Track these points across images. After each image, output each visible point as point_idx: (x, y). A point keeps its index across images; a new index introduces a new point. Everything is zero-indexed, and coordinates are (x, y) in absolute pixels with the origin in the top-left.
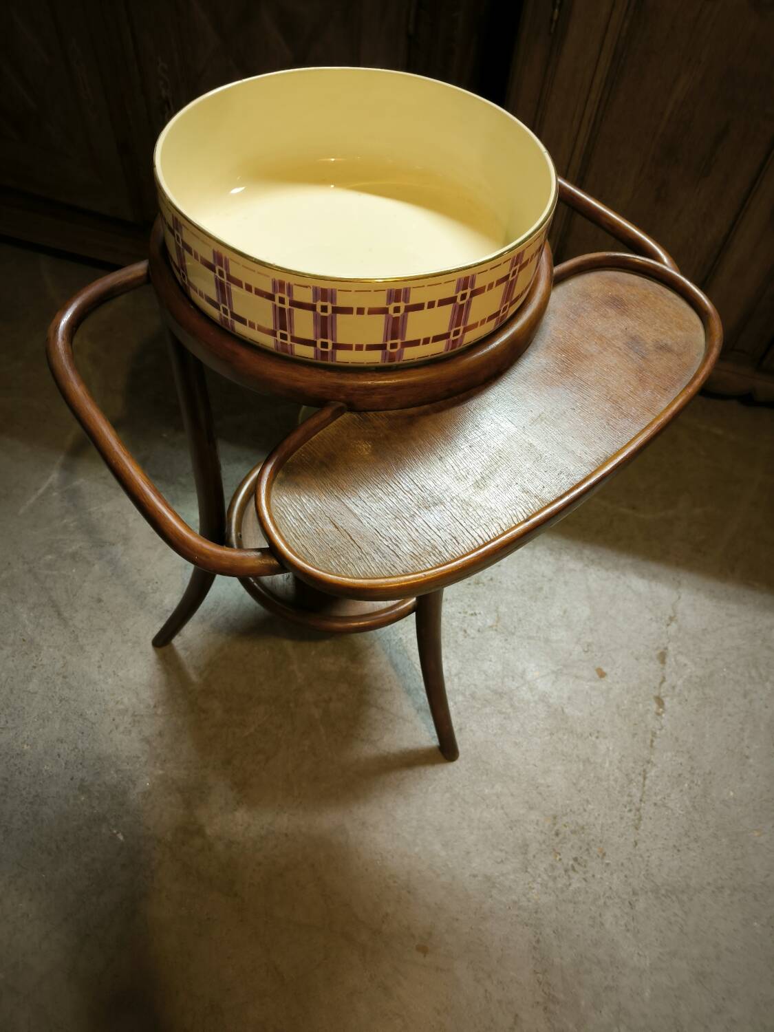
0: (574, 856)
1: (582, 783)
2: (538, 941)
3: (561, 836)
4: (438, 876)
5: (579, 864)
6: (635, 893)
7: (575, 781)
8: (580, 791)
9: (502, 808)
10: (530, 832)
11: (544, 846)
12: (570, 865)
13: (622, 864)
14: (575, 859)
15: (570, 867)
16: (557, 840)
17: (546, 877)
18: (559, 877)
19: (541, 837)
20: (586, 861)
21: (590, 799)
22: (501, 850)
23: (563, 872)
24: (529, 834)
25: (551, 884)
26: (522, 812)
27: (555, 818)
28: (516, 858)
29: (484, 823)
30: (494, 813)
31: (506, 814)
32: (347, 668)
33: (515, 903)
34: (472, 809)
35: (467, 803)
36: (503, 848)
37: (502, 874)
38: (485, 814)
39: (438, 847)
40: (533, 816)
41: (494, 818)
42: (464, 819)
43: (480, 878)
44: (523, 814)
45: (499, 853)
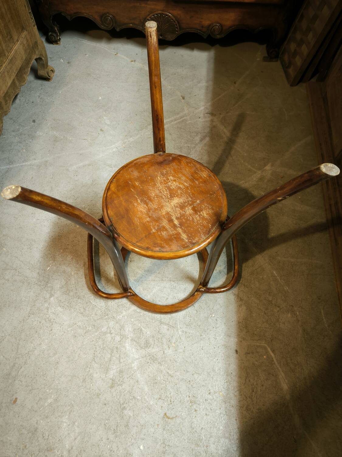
4: (37, 403)
9: (69, 434)
10: (58, 452)
22: (49, 436)
24: (57, 452)
26: (67, 446)
28: (45, 445)
29: (61, 424)
30: (66, 429)
31: (65, 437)
32: (128, 338)
33: (25, 447)
34: (67, 417)
35: (70, 414)
36: (50, 437)
37: (38, 438)
38: (65, 424)
39: (49, 401)
40: (65, 453)
41: (63, 430)
42: (62, 413)
43: (36, 426)
44: (66, 447)
45: (47, 435)
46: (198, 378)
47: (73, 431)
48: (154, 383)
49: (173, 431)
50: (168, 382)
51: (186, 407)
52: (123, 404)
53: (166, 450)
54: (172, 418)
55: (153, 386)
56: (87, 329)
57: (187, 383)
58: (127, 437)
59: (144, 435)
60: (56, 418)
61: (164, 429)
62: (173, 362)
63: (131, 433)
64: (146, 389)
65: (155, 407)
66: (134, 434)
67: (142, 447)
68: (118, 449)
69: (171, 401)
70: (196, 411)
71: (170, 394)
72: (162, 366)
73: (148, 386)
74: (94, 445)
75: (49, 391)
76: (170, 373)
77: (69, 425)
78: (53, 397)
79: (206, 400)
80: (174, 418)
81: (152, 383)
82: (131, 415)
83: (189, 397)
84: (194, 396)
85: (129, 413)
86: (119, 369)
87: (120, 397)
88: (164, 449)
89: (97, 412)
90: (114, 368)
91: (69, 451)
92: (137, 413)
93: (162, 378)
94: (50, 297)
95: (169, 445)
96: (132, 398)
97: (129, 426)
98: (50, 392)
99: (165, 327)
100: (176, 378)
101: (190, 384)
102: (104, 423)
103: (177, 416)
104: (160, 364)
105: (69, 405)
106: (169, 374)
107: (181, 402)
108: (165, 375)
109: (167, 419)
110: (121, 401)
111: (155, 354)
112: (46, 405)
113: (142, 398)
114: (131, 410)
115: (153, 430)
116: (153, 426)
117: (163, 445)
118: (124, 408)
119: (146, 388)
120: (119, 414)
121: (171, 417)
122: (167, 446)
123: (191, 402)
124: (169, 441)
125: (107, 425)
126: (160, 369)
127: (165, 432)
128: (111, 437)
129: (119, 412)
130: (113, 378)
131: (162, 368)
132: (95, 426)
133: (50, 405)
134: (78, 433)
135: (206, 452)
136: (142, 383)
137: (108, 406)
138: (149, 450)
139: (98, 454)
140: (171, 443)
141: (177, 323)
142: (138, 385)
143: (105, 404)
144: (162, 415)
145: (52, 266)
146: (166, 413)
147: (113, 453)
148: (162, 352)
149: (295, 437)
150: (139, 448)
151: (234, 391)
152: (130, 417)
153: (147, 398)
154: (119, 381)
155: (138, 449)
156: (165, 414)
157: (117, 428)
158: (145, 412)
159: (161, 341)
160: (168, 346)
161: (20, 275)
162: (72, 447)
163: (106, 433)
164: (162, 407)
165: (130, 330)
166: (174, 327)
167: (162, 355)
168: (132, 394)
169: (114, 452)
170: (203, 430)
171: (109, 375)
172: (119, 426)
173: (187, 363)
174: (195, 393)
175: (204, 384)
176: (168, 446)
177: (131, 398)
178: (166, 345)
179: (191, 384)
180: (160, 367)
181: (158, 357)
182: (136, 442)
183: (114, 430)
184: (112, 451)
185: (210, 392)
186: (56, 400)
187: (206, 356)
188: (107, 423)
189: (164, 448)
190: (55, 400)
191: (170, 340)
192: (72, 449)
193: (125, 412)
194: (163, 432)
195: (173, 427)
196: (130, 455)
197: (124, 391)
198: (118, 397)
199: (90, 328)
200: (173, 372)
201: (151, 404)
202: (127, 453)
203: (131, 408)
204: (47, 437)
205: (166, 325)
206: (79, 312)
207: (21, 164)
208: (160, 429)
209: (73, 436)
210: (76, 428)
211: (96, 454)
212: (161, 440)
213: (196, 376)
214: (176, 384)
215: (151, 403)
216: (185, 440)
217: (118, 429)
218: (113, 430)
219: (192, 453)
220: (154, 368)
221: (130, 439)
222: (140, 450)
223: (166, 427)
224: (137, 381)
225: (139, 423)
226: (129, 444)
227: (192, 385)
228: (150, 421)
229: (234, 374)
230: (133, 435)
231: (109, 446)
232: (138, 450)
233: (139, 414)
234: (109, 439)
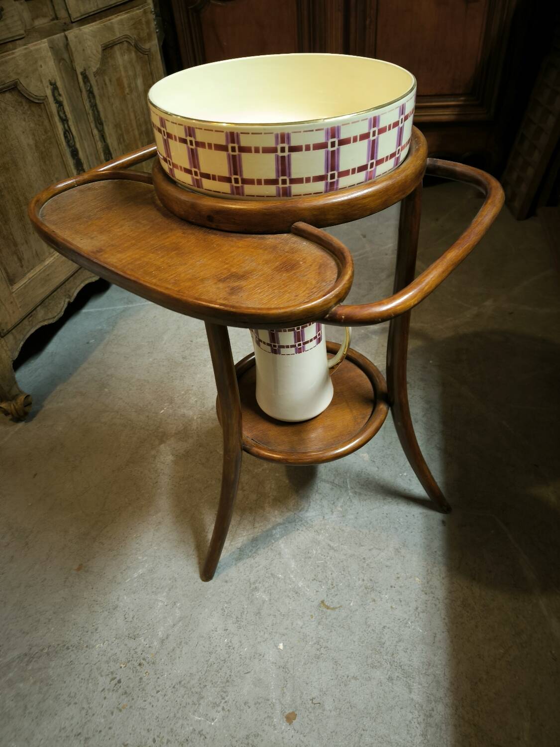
0: (122, 680)
1: (182, 691)
2: (68, 648)
3: (138, 668)
4: (122, 573)
5: (116, 685)
6: (87, 739)
7: (183, 683)
8: (174, 687)
9: (165, 617)
10: (144, 640)
11: (132, 652)
12: (116, 676)
13: (110, 728)
14: (119, 682)
15: (114, 676)
16: (136, 664)
17: (109, 655)
18: (109, 666)
19: (139, 650)
20: (117, 691)
21: (167, 698)
22: (133, 617)
23: (112, 670)
24: (143, 640)
25: (105, 658)
26: (160, 633)
27: (153, 663)
28: (126, 629)
29: (154, 603)
30: (160, 611)
31: (159, 621)
32: (269, 497)
33: (96, 630)
34: (165, 594)
35: (170, 590)
36: (135, 619)
37: (116, 619)
38: (160, 604)
39: (140, 571)
40: (155, 643)
41: (157, 611)
42: (158, 588)
43: (116, 603)
44: (158, 634)
45: (131, 616)
46: (378, 555)
47: (172, 614)
48: (306, 558)
49: (335, 626)
50: (329, 558)
51: (358, 595)
52: (254, 583)
53: (322, 654)
54: (334, 609)
55: (305, 562)
56: (209, 483)
57: (361, 560)
58: (257, 629)
59: (286, 629)
60: (148, 594)
61: (319, 624)
62: (339, 532)
63: (264, 625)
64: (293, 565)
65: (307, 591)
66: (268, 626)
67: (281, 646)
68: (241, 645)
69: (332, 585)
70: (374, 601)
71: (332, 574)
72: (321, 536)
73: (296, 561)
74: (203, 637)
75: (142, 558)
76: (332, 544)
77: (166, 605)
78: (146, 566)
79: (391, 587)
80: (336, 608)
81: (304, 557)
82: (267, 599)
83: (363, 580)
84: (371, 580)
85: (263, 596)
86: (252, 535)
87: (250, 573)
88: (318, 652)
89: (211, 591)
90: (244, 534)
91: (162, 641)
92: (277, 596)
93: (319, 552)
94: (160, 444)
95: (327, 647)
96: (270, 575)
97: (262, 614)
98: (144, 559)
99: (328, 486)
100: (342, 553)
101: (364, 562)
102: (222, 608)
103: (341, 606)
104: (318, 532)
105: (170, 579)
106: (330, 546)
107: (349, 586)
108: (324, 548)
109: (325, 610)
110: (251, 579)
111: (310, 520)
112: (136, 576)
113: (285, 577)
114: (266, 592)
115: (300, 623)
116: (300, 617)
117: (316, 646)
118: (256, 589)
119: (293, 563)
120: (247, 596)
121: (332, 607)
122: (322, 649)
123: (366, 588)
124: (328, 642)
125: (226, 611)
126: (316, 539)
127: (321, 627)
128: (232, 628)
129: (247, 593)
130: (241, 547)
131: (320, 538)
132: (206, 610)
133: (142, 576)
134: (180, 617)
135: (390, 662)
136: (287, 556)
137: (230, 584)
138: (293, 651)
139: (207, 649)
140: (331, 643)
141: (346, 482)
142: (280, 558)
143: (226, 582)
144: (316, 603)
145: (168, 408)
146: (323, 600)
147: (233, 651)
148: (321, 518)
149: (553, 652)
150: (276, 646)
151: (440, 576)
152: (264, 602)
153: (294, 577)
154: (250, 551)
155: (273, 648)
156: (323, 602)
157: (241, 615)
158: (289, 596)
159: (320, 504)
160: (330, 510)
161: (122, 418)
162: (168, 635)
163: (224, 622)
164: (317, 592)
165: (273, 487)
166: (341, 487)
167: (321, 521)
168: (270, 570)
169: (234, 648)
170: (386, 630)
171: (236, 542)
172: (246, 613)
173: (361, 534)
174: (373, 576)
175: (388, 563)
176: (325, 648)
177: (267, 575)
178: (328, 509)
179: (367, 562)
180: (318, 537)
181: (314, 524)
182: (272, 638)
183: (237, 617)
184: (231, 648)
185: (399, 576)
186: (151, 571)
187: (392, 526)
188: (226, 608)
189: (318, 650)
190: (149, 570)
191: (334, 503)
192: (167, 638)
193: (257, 594)
194: (317, 627)
195: (334, 621)
196: (260, 655)
197: (257, 565)
198: (248, 573)
199: (214, 482)
200: (337, 544)
201: (300, 586)
202: (255, 653)
203: (267, 589)
204: (131, 619)
205: (328, 483)
206: (200, 462)
207: (143, 304)
208: (313, 623)
209: (170, 621)
210: (177, 610)
211: (205, 649)
212: (314, 638)
213: (375, 552)
214: (342, 562)
215: (300, 584)
216: (354, 642)
217: (244, 616)
218: (235, 617)
219: (366, 661)
220: (307, 537)
221: (262, 633)
222: (276, 650)
223: (324, 620)
224: (280, 554)
225: (279, 611)
226: (259, 639)
227: (368, 565)
228: (296, 609)
229: (439, 553)
230: (268, 628)
231: (226, 640)
232: (274, 650)
233: (278, 598)
234: (227, 630)
